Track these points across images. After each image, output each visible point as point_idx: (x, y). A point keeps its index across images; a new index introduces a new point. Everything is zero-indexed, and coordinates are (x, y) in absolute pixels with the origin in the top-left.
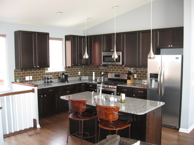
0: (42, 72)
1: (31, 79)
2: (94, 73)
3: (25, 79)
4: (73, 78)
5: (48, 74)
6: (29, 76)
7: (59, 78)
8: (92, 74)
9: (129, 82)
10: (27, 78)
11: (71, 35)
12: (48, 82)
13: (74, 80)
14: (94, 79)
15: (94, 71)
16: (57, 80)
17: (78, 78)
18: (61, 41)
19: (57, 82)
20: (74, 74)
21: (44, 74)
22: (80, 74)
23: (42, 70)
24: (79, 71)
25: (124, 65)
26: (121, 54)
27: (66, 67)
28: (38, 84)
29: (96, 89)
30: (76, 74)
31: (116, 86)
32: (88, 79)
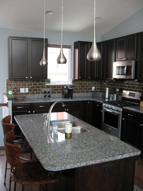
0: (41, 84)
1: (27, 91)
2: (107, 89)
3: (19, 91)
4: (83, 94)
5: (49, 87)
6: (25, 88)
7: (63, 93)
8: (105, 90)
9: (142, 104)
10: (22, 90)
11: (79, 41)
12: (45, 96)
13: (85, 97)
14: (107, 96)
15: (107, 87)
16: (60, 95)
17: (90, 94)
18: (70, 49)
19: (61, 97)
20: (86, 89)
21: (44, 87)
22: (94, 90)
23: (42, 81)
24: (93, 86)
25: (137, 80)
26: (133, 63)
27: (74, 81)
28: (35, 97)
29: (102, 109)
30: (89, 89)
31: (122, 109)
32: (101, 96)
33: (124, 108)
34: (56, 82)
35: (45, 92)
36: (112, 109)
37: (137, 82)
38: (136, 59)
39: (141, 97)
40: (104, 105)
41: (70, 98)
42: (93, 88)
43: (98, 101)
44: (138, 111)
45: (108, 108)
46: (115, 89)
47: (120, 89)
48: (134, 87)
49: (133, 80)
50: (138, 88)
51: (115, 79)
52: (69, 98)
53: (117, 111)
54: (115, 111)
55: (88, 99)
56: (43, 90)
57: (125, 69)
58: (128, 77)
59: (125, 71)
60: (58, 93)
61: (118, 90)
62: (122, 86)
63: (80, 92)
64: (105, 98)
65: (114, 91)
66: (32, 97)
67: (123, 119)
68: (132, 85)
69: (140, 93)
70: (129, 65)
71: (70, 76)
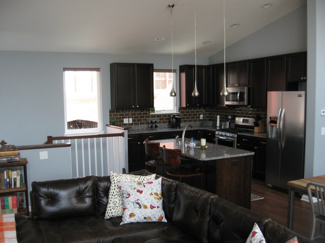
0: (146, 114)
1: (131, 122)
2: (218, 117)
3: (123, 121)
5: (154, 116)
6: (129, 118)
7: (169, 122)
8: (216, 117)
9: (256, 129)
10: (126, 121)
11: (186, 65)
12: (152, 127)
14: (218, 125)
15: (218, 115)
16: (166, 125)
17: (198, 123)
18: (175, 73)
19: (167, 127)
20: (193, 118)
21: (149, 117)
22: (202, 119)
23: (147, 110)
24: (202, 114)
25: (250, 106)
26: (246, 90)
27: (181, 108)
28: (140, 128)
29: (215, 138)
30: (197, 118)
31: (236, 135)
32: (211, 125)
33: (239, 134)
34: (160, 111)
35: (152, 122)
36: (226, 136)
37: (251, 108)
38: (249, 85)
39: (255, 123)
40: (217, 133)
41: (178, 127)
42: (202, 116)
43: (209, 129)
44: (253, 135)
45: (221, 135)
46: (227, 117)
47: (232, 116)
48: (247, 114)
49: (246, 106)
50: (251, 114)
51: (227, 105)
52: (176, 128)
53: (232, 137)
54: (229, 138)
55: (198, 129)
56: (149, 120)
57: (238, 95)
58: (241, 103)
59: (238, 98)
60: (164, 122)
61: (230, 117)
62: (234, 113)
63: (192, 121)
64: (216, 127)
65: (225, 119)
66: (137, 128)
67: (238, 145)
68: (245, 111)
69: (254, 119)
70: (242, 91)
71: (175, 103)
